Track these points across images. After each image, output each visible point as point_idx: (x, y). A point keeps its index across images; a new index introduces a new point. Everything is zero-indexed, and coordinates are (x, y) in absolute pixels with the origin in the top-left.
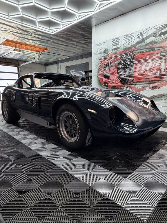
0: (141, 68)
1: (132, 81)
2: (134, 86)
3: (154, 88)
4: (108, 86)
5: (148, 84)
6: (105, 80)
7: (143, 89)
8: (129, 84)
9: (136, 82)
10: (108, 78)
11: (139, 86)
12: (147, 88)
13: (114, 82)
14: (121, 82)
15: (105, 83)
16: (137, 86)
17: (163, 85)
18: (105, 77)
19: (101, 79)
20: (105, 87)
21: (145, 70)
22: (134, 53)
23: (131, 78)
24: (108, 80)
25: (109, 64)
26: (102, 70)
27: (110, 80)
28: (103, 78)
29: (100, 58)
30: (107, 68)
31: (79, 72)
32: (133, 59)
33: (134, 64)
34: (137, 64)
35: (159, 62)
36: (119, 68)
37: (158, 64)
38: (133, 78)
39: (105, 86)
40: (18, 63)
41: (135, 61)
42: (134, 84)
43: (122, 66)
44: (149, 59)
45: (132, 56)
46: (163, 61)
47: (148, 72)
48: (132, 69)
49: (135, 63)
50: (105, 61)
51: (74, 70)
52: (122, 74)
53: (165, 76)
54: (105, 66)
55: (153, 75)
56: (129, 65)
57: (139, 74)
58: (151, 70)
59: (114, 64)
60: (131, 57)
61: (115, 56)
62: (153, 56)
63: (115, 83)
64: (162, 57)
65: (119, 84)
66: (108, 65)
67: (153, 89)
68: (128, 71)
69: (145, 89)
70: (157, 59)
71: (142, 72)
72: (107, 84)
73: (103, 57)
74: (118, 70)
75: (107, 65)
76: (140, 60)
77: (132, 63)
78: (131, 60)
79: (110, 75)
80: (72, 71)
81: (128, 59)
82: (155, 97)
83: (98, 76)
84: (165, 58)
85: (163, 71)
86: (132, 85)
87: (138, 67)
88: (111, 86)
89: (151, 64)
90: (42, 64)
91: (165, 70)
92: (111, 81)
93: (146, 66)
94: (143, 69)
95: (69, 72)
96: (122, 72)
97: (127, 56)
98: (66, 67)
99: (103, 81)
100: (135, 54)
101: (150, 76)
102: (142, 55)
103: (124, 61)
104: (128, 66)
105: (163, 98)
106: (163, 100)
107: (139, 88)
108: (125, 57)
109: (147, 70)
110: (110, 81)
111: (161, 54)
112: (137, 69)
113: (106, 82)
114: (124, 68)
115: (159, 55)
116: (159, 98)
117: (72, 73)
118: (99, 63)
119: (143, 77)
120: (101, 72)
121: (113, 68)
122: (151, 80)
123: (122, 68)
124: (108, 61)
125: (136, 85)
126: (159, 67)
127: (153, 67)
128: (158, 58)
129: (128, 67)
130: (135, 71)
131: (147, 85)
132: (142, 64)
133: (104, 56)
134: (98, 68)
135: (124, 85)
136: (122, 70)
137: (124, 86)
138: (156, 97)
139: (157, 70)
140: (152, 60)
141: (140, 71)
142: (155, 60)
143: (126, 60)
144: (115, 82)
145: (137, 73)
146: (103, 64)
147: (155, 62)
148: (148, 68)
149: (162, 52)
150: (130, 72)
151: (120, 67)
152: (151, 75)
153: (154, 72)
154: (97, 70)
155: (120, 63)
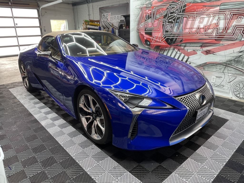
0: (193, 24)
1: (181, 41)
2: (182, 47)
3: (208, 52)
4: (150, 45)
5: (201, 46)
6: (146, 37)
7: (194, 53)
8: (177, 45)
9: (186, 43)
10: (150, 34)
11: (189, 49)
12: (199, 53)
13: (157, 40)
14: (167, 40)
15: (146, 41)
16: (186, 48)
17: (220, 50)
18: (146, 33)
19: (142, 35)
20: (147, 46)
21: (198, 28)
22: (186, 3)
23: (179, 37)
24: (151, 38)
25: (152, 16)
26: (143, 24)
27: (153, 37)
28: (144, 34)
29: (140, 6)
30: (150, 20)
31: (117, 16)
32: (184, 11)
33: (185, 19)
34: (188, 18)
35: (216, 18)
36: (164, 23)
37: (215, 21)
38: (183, 37)
39: (147, 44)
40: (38, 4)
41: (186, 14)
42: (183, 46)
43: (169, 20)
44: (204, 13)
45: (182, 7)
46: (222, 17)
47: (202, 30)
48: (182, 24)
49: (186, 17)
50: (147, 11)
51: (110, 13)
52: (168, 31)
53: (223, 38)
54: (147, 18)
55: (208, 35)
56: (178, 18)
57: (190, 33)
58: (206, 28)
59: (158, 16)
60: (181, 9)
61: (159, 4)
62: (210, 10)
63: (159, 42)
64: (221, 11)
65: (164, 44)
66: (151, 18)
67: (207, 54)
68: (176, 28)
69: (196, 53)
70: (215, 14)
71: (194, 30)
72: (149, 42)
73: (144, 6)
74: (163, 25)
75: (149, 17)
76: (193, 14)
77: (182, 16)
78: (180, 13)
79: (154, 31)
80: (108, 15)
81: (177, 10)
82: (208, 65)
83: (138, 31)
84: (225, 13)
85: (221, 31)
86: (180, 46)
87: (190, 22)
88: (153, 46)
89: (206, 20)
90: (68, 4)
91: (223, 29)
92: (154, 39)
93: (200, 22)
94: (196, 26)
95: (104, 15)
96: (168, 28)
97: (176, 6)
98: (100, 8)
99: (144, 38)
100: (186, 5)
101: (205, 37)
102: (195, 7)
103: (171, 13)
104: (177, 20)
105: (218, 67)
106: (218, 70)
107: (189, 51)
108: (173, 8)
109: (201, 27)
110: (152, 39)
111: (221, 7)
112: (189, 26)
113: (148, 39)
114: (172, 22)
115: (218, 8)
116: (214, 67)
117: (108, 16)
118: (139, 13)
119: (195, 37)
120: (141, 26)
121: (157, 22)
122: (205, 41)
123: (169, 22)
124: (150, 12)
125: (185, 46)
126: (217, 25)
127: (209, 24)
128: (217, 12)
129: (176, 22)
130: (185, 28)
131: (200, 48)
132: (194, 19)
133: (146, 4)
134: (137, 20)
135: (170, 45)
136: (169, 25)
137: (170, 47)
138: (210, 65)
139: (214, 28)
140: (208, 15)
141: (191, 28)
142: (212, 15)
143: (173, 12)
144: (159, 40)
145: (187, 31)
146: (145, 15)
147: (211, 18)
148: (202, 26)
149: (222, 4)
150: (178, 28)
151: (166, 21)
152: (206, 35)
153: (210, 31)
154: (136, 23)
155: (166, 15)
